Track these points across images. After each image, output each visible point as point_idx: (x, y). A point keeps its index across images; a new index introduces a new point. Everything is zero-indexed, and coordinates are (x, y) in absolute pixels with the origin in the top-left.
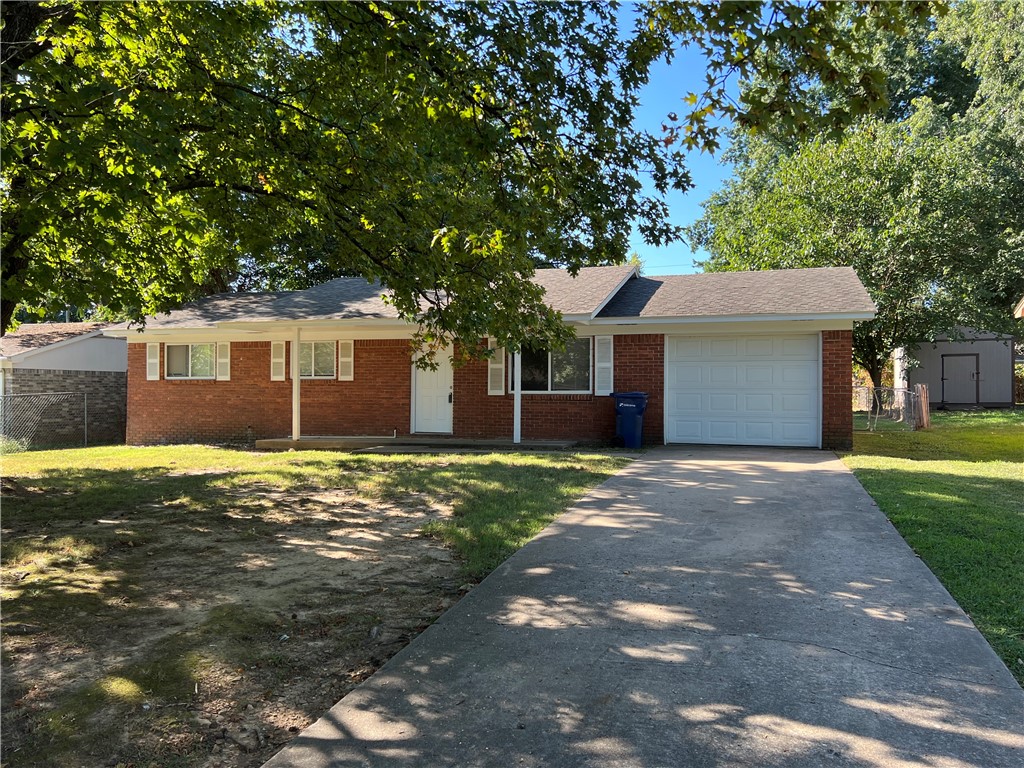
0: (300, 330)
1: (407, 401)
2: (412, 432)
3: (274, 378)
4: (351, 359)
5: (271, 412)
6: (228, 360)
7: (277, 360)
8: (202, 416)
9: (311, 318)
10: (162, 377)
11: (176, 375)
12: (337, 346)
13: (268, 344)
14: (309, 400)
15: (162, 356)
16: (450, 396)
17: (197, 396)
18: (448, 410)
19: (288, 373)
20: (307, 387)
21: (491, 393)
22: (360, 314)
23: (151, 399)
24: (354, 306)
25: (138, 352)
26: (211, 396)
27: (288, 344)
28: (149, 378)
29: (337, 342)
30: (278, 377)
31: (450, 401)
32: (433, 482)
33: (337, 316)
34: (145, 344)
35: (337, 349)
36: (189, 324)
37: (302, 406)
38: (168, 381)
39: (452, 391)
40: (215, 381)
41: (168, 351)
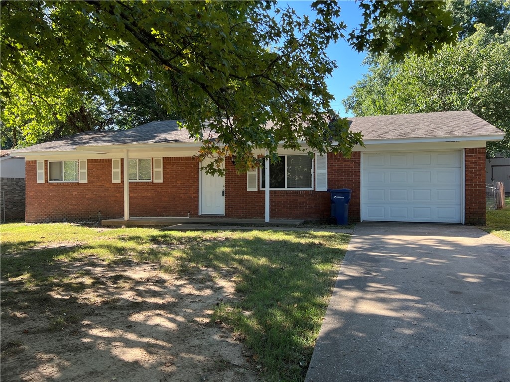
0: (128, 151)
1: (196, 195)
2: (200, 214)
3: (114, 181)
4: (161, 170)
5: (112, 202)
6: (86, 171)
7: (116, 170)
8: (71, 205)
9: (135, 143)
10: (46, 181)
11: (55, 180)
12: (153, 161)
13: (110, 160)
14: (136, 195)
15: (46, 169)
16: (223, 192)
17: (67, 193)
18: (222, 200)
19: (122, 178)
20: (133, 186)
21: (248, 190)
22: (166, 140)
23: (40, 194)
24: (162, 136)
25: (31, 166)
26: (76, 193)
27: (122, 160)
28: (39, 182)
29: (153, 159)
30: (116, 180)
31: (223, 195)
32: (217, 257)
33: (151, 142)
34: (36, 161)
35: (153, 163)
36: (62, 149)
37: (131, 198)
38: (50, 183)
39: (224, 188)
40: (78, 183)
41: (50, 166)
